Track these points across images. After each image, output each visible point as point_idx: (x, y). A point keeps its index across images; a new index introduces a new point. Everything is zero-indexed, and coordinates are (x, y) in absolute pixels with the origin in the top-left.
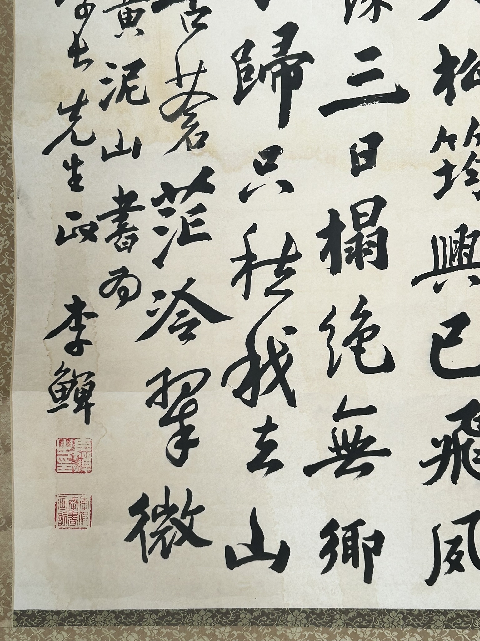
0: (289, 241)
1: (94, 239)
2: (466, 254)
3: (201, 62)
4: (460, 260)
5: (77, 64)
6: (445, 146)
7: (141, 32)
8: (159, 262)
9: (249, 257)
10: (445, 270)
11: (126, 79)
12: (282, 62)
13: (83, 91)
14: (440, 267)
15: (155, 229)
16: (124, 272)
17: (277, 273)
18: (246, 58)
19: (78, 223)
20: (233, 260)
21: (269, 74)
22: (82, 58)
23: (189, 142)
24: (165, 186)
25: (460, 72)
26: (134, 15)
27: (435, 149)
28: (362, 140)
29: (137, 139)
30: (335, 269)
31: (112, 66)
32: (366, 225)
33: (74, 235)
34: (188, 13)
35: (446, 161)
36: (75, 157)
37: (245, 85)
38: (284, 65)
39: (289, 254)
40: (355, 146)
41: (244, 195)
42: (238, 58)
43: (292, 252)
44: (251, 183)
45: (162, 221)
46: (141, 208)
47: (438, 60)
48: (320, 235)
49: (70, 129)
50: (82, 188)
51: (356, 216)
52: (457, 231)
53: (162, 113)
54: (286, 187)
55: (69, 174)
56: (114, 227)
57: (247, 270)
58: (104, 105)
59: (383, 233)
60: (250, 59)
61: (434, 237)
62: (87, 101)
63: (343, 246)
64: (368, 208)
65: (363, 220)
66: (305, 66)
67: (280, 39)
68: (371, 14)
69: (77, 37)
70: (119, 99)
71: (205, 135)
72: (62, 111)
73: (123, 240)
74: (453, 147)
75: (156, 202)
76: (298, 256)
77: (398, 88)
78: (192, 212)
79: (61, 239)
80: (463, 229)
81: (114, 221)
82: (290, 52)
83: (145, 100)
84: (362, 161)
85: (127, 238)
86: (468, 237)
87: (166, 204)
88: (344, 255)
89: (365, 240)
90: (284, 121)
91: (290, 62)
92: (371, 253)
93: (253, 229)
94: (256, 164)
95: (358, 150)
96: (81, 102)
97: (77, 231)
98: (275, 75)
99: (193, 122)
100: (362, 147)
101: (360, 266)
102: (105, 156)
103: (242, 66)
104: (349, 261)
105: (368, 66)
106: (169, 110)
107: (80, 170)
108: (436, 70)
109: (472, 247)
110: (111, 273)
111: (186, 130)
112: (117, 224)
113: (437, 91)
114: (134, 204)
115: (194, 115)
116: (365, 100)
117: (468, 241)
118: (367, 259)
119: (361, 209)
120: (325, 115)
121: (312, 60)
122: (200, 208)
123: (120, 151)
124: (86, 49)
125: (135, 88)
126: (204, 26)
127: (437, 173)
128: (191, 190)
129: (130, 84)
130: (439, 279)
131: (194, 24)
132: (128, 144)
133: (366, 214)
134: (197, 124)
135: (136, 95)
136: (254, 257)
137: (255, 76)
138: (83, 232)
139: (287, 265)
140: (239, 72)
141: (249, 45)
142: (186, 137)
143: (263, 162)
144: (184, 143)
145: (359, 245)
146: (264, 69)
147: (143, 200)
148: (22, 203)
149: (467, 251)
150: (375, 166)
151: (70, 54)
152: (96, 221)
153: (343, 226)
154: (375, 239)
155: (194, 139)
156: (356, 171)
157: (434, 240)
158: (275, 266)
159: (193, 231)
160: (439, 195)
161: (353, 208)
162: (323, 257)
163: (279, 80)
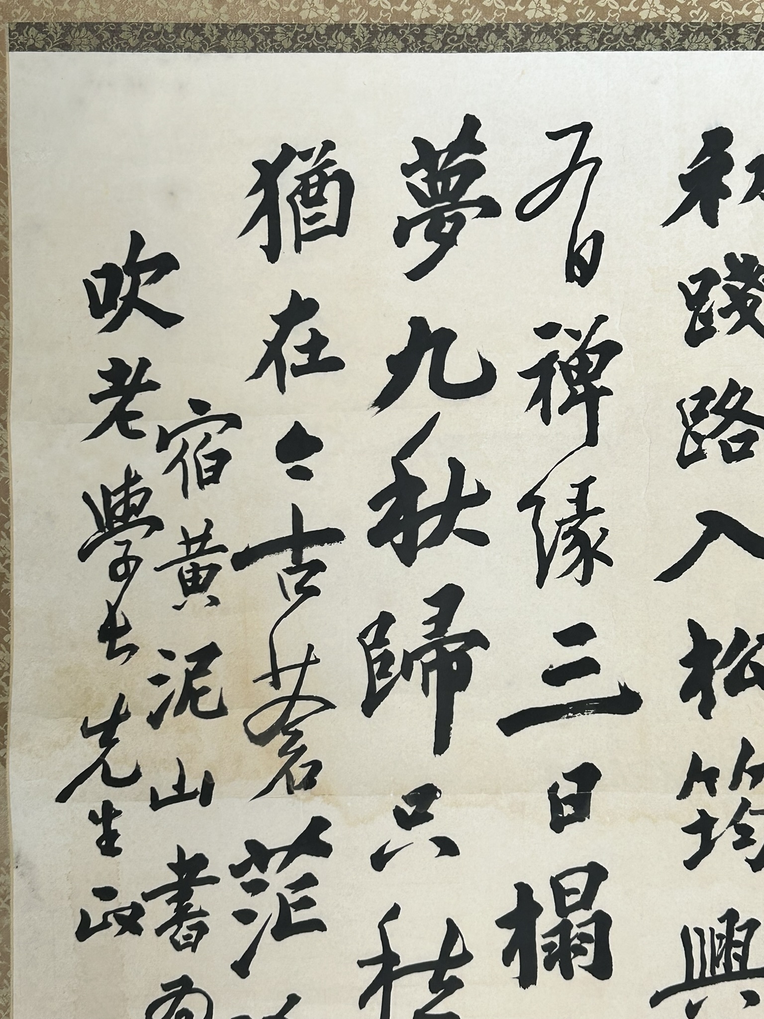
0: (453, 932)
1: (138, 930)
2: (736, 956)
3: (311, 648)
4: (728, 966)
5: (112, 654)
6: (699, 787)
7: (214, 601)
8: (242, 968)
9: (388, 958)
10: (703, 982)
11: (190, 676)
12: (438, 646)
13: (122, 697)
14: (696, 976)
15: (235, 914)
16: (185, 985)
17: (434, 986)
18: (381, 640)
19: (111, 905)
20: (362, 964)
21: (417, 666)
22: (120, 643)
23: (290, 778)
24: (253, 846)
25: (724, 664)
26: (203, 574)
27: (685, 792)
28: (567, 776)
29: (207, 774)
30: (527, 978)
31: (169, 655)
32: (575, 907)
33: (105, 925)
34: (289, 571)
35: (702, 812)
36: (107, 805)
37: (380, 684)
38: (441, 652)
39: (452, 954)
40: (555, 787)
41: (380, 860)
42: (369, 640)
43: (456, 951)
44: (389, 841)
45: (247, 901)
46: (214, 880)
47: (686, 645)
48: (502, 923)
49: (101, 761)
50: (118, 851)
51: (560, 893)
52: (721, 920)
53: (247, 730)
54: (447, 847)
55: (99, 830)
56: (169, 912)
57: (384, 981)
58: (155, 720)
59: (603, 921)
60: (387, 642)
61: (685, 930)
62: (127, 714)
63: (540, 942)
64: (579, 881)
65: (570, 900)
66: (475, 653)
67: (435, 611)
68: (579, 572)
69: (112, 609)
70: (179, 711)
71: (316, 766)
72: (87, 732)
73: (184, 931)
74: (712, 791)
75: (237, 871)
76: (466, 957)
77: (624, 689)
78: (296, 886)
79: (84, 931)
80: (731, 916)
81: (169, 902)
82: (451, 631)
83: (221, 711)
84: (568, 810)
85: (190, 928)
86: (740, 929)
87: (254, 873)
88: (541, 956)
89: (575, 931)
90: (441, 744)
91: (451, 647)
92: (584, 952)
93: (394, 913)
94: (398, 813)
95: (561, 794)
96: (119, 716)
97: (111, 918)
98: (427, 668)
99: (297, 746)
100: (568, 789)
101: (568, 973)
102: (156, 803)
103: (375, 653)
104: (549, 966)
105: (575, 654)
106: (259, 726)
107: (115, 824)
108: (684, 662)
109: (745, 945)
110: (165, 987)
111: (287, 758)
112: (174, 905)
113: (686, 694)
114: (202, 874)
115: (299, 734)
116: (570, 708)
117: (740, 936)
118: (578, 962)
119: (566, 883)
120: (508, 733)
121: (485, 644)
122: (309, 880)
123: (180, 795)
124: (127, 628)
125: (205, 690)
126: (315, 591)
127: (689, 830)
128: (293, 851)
129: (197, 684)
130: (694, 995)
131: (299, 588)
132: (193, 784)
133: (575, 891)
134: (303, 748)
135: (207, 703)
136: (396, 959)
137: (395, 669)
138: (120, 919)
139: (449, 973)
140: (370, 662)
141: (385, 620)
142: (285, 771)
143: (409, 810)
144: (283, 781)
145: (565, 939)
146: (409, 658)
147: (217, 867)
148: (22, 874)
149: (739, 951)
150: (589, 818)
151: (102, 637)
152: (140, 901)
153: (538, 909)
154: (590, 930)
155: (299, 773)
156: (558, 825)
157: (685, 935)
158: (430, 974)
159: (297, 917)
160: (691, 864)
161: (555, 882)
162: (507, 959)
163: (433, 676)
